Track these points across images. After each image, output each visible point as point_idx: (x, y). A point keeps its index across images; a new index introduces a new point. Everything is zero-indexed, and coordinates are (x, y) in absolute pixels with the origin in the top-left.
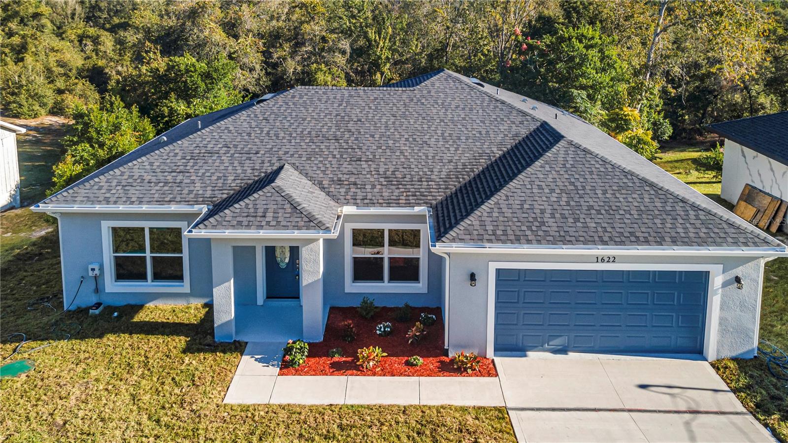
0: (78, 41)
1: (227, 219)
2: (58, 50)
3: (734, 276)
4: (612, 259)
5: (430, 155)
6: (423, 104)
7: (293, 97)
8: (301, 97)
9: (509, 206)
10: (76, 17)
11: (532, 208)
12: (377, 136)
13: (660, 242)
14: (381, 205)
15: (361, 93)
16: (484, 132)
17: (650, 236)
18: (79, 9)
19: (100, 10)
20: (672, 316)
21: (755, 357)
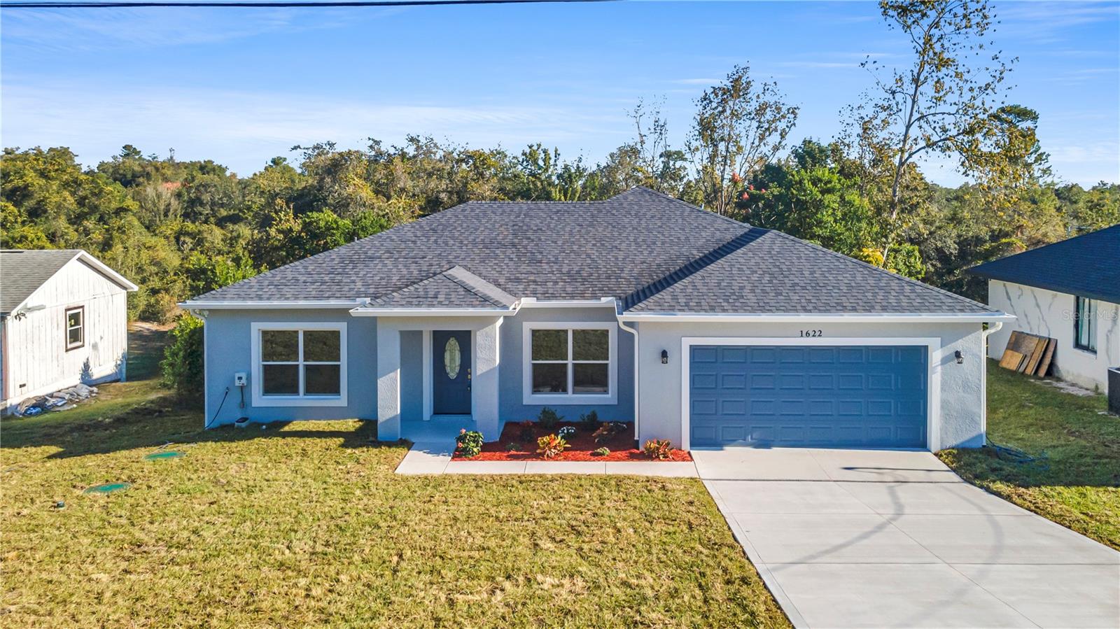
0: (175, 237)
1: (395, 300)
2: (150, 247)
3: (953, 351)
4: (817, 333)
5: (620, 258)
6: (614, 215)
7: (463, 210)
8: (472, 210)
9: (705, 284)
10: (170, 214)
11: (730, 285)
12: (560, 243)
13: (869, 309)
14: (564, 298)
15: (542, 206)
16: (683, 238)
17: (859, 305)
18: (175, 203)
19: (202, 204)
20: (890, 402)
21: (984, 446)
